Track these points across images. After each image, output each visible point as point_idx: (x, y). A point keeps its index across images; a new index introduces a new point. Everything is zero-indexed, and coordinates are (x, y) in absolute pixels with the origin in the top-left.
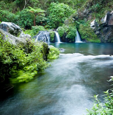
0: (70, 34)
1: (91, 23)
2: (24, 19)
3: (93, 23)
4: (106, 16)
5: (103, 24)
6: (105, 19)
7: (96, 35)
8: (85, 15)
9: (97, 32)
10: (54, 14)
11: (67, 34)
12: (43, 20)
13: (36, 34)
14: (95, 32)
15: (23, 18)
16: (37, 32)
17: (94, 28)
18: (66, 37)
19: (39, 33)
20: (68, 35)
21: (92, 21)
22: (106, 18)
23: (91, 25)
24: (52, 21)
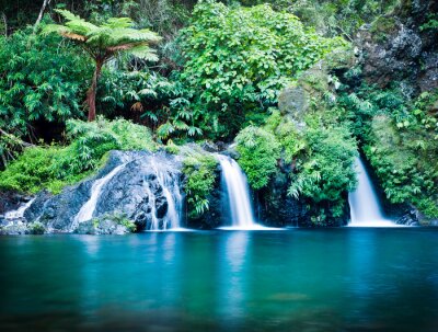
0: (316, 175)
2: (26, 82)
8: (401, 64)
11: (297, 172)
12: (146, 92)
13: (91, 168)
15: (19, 76)
16: (98, 156)
18: (293, 191)
19: (115, 163)
20: (301, 178)
24: (204, 100)
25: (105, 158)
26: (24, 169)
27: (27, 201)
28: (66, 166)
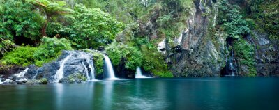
0: (133, 62)
1: (160, 44)
2: (14, 20)
3: (162, 45)
4: (181, 35)
5: (176, 47)
6: (180, 40)
7: (167, 65)
8: (147, 31)
9: (167, 59)
10: (87, 22)
11: (127, 60)
12: (61, 30)
13: (54, 56)
14: (165, 59)
15: (11, 17)
16: (57, 51)
17: (164, 52)
18: (127, 66)
19: (66, 54)
21: (160, 41)
22: (181, 38)
23: (158, 48)
24: (82, 36)
25: (60, 53)
26: (19, 56)
27: (24, 69)
28: (43, 55)
